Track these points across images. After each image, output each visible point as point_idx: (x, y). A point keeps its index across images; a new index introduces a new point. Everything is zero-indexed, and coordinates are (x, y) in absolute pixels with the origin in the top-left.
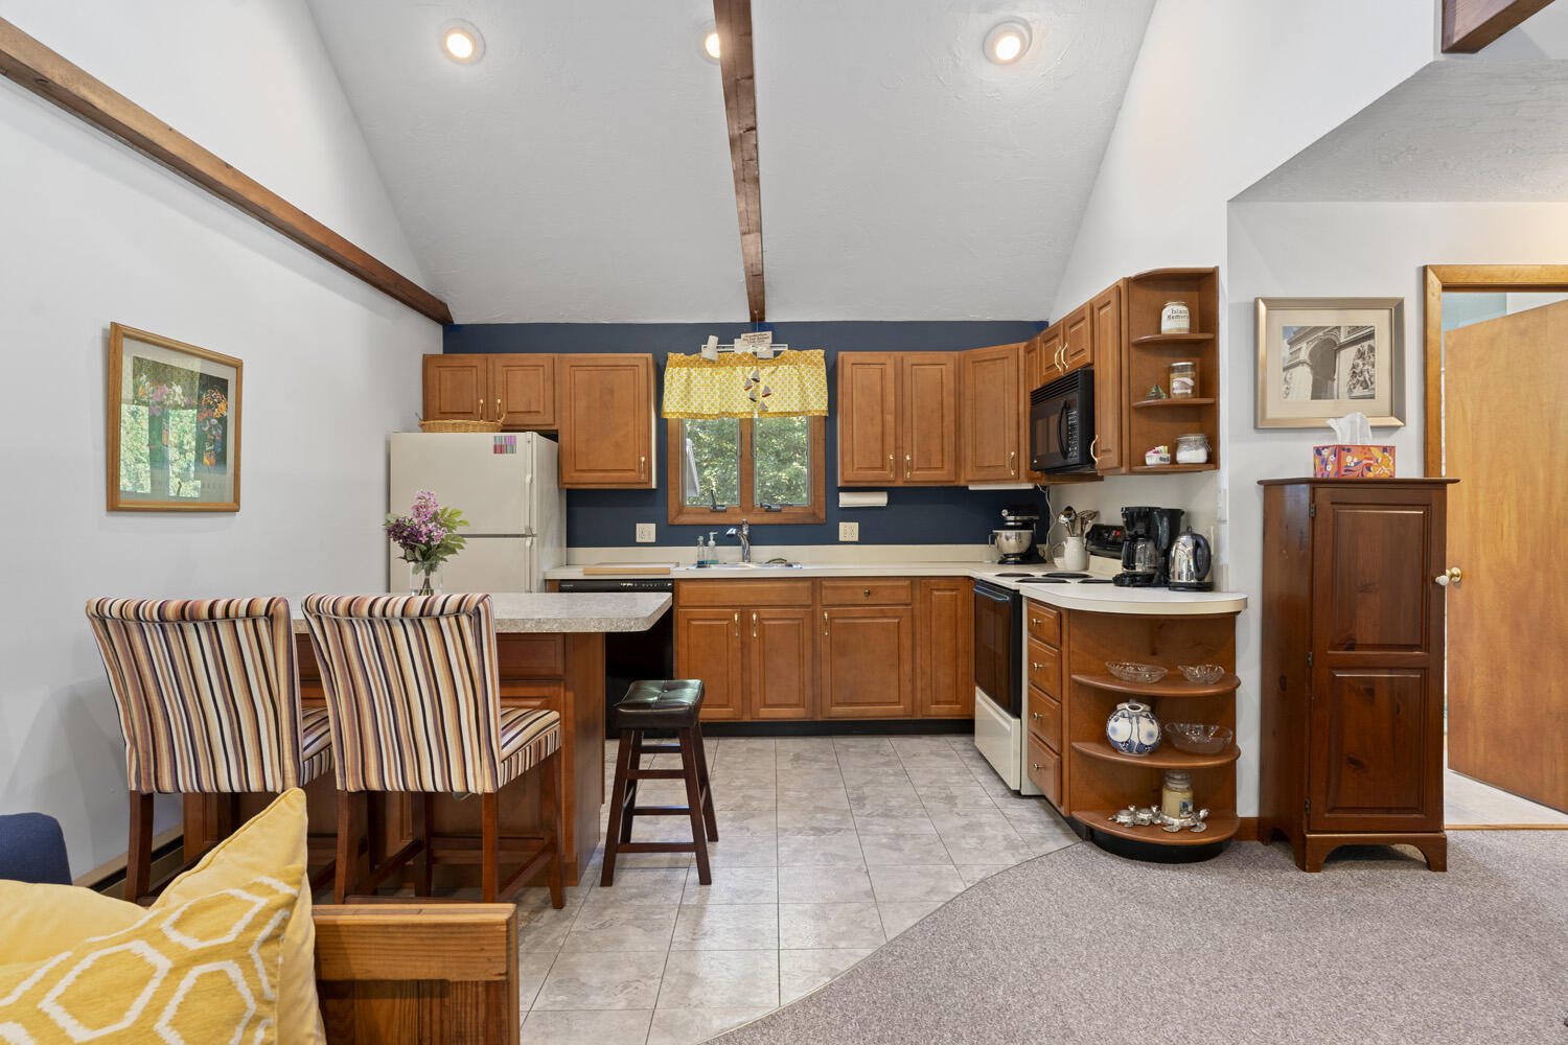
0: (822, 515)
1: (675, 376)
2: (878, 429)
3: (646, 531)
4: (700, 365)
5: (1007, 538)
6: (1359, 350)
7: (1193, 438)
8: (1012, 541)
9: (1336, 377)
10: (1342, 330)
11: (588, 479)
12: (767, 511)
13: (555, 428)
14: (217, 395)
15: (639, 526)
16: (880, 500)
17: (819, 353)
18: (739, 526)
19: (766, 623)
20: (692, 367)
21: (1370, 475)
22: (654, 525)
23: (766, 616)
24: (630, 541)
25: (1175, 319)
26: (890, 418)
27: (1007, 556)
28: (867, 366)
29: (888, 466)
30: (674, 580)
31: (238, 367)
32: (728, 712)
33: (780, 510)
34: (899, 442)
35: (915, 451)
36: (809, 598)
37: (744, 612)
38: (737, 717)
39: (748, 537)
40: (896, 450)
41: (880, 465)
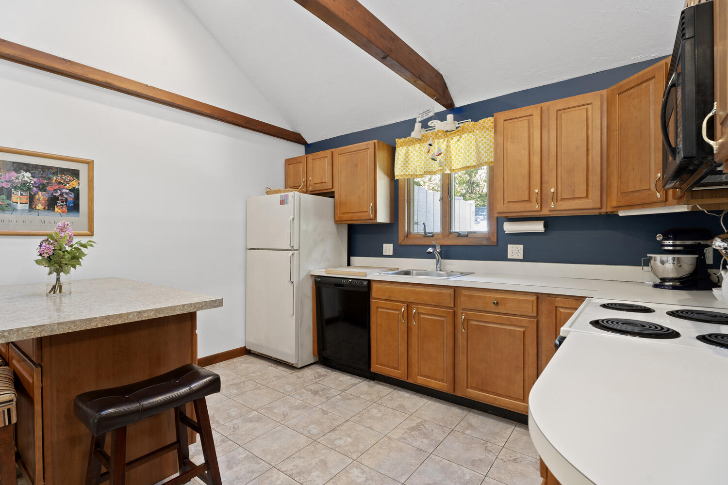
0: (495, 239)
1: (401, 152)
2: (525, 169)
3: (388, 248)
4: (413, 143)
5: (663, 263)
8: (669, 266)
11: (350, 219)
12: (458, 236)
13: (333, 190)
14: (73, 178)
15: (384, 245)
16: (538, 227)
17: (489, 120)
18: (434, 246)
19: (422, 316)
20: (409, 146)
22: (392, 245)
23: (422, 311)
24: (379, 254)
26: (537, 160)
27: (663, 280)
28: (516, 120)
29: (534, 198)
30: (369, 281)
31: (90, 164)
32: (397, 374)
33: (467, 236)
34: (545, 179)
35: (559, 185)
36: (452, 301)
37: (409, 306)
38: (404, 379)
39: (440, 253)
40: (541, 184)
41: (527, 199)
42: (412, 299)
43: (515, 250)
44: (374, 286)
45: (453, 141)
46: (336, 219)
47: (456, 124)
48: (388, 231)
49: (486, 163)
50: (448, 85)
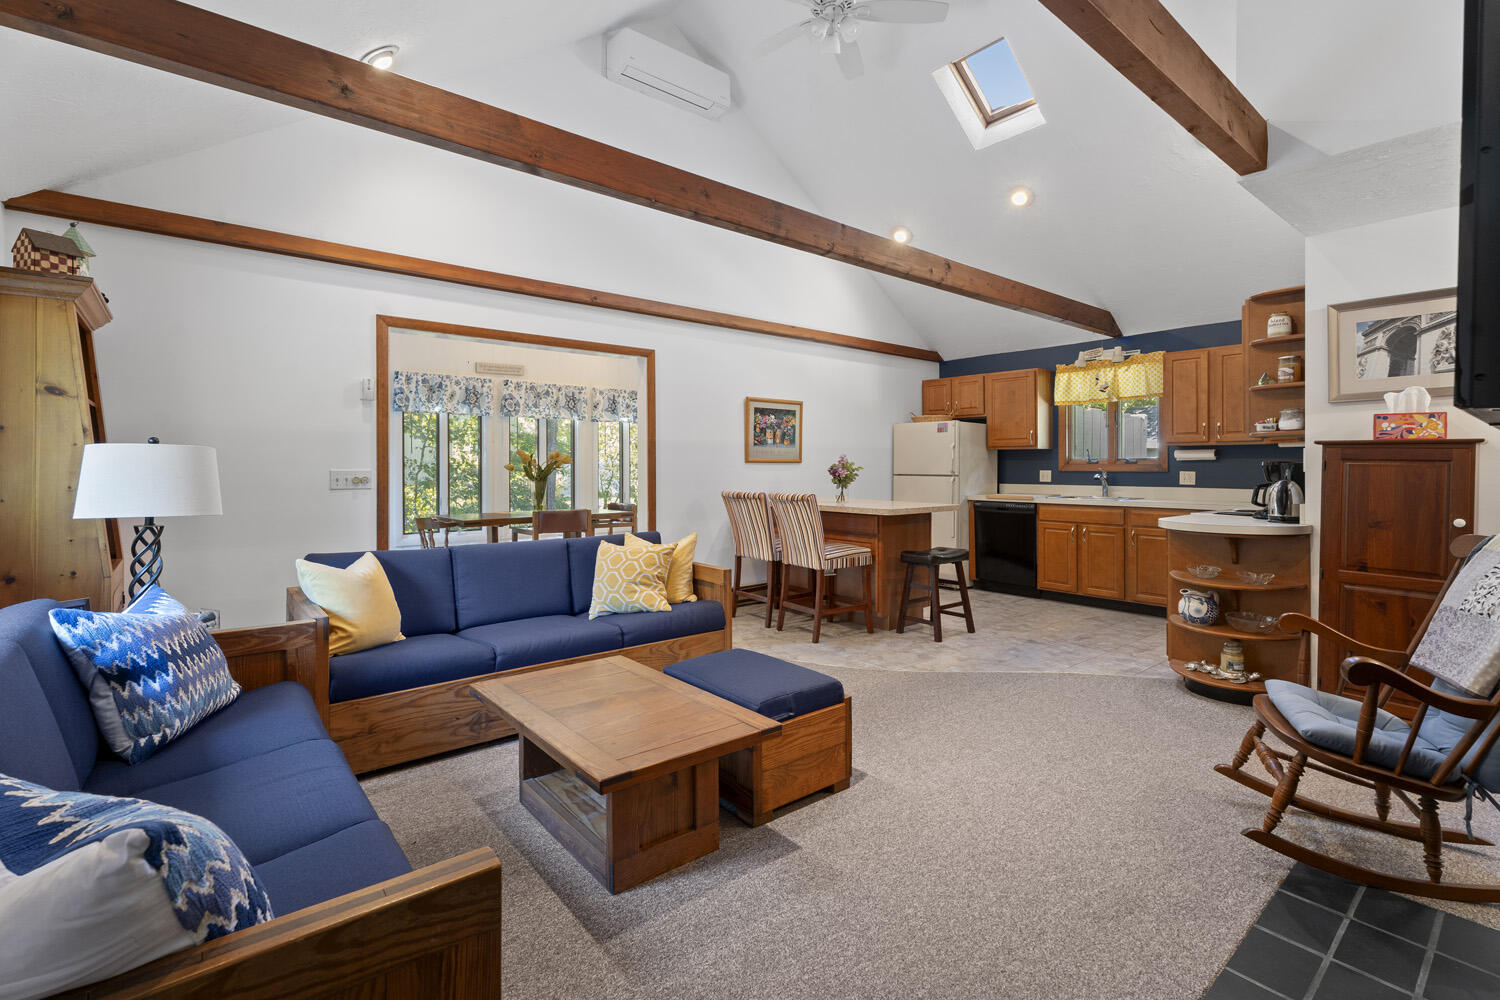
0: (1166, 466)
1: (1061, 379)
2: (1193, 404)
3: (1046, 475)
4: (1075, 371)
6: (1443, 332)
7: (1289, 412)
9: (1416, 356)
10: (1423, 318)
11: (1005, 445)
12: (1124, 463)
13: (984, 416)
14: (790, 417)
15: (1040, 472)
16: (1210, 455)
17: (1160, 354)
18: (1100, 473)
19: (1092, 534)
20: (1071, 374)
21: (1411, 437)
22: (1050, 472)
23: (1092, 530)
24: (1036, 481)
25: (1277, 326)
26: (1204, 397)
28: (1184, 362)
29: (1201, 431)
30: (1036, 504)
31: (800, 404)
32: (1067, 587)
33: (1136, 463)
34: (1212, 414)
35: (1225, 419)
36: (1122, 520)
37: (1078, 526)
38: (1073, 591)
39: (1107, 480)
40: (1209, 418)
41: (1195, 430)
42: (1083, 519)
43: (1187, 477)
44: (1042, 509)
45: (1121, 371)
46: (990, 444)
47: (1125, 353)
48: (1048, 457)
49: (1156, 394)
50: (1116, 320)
